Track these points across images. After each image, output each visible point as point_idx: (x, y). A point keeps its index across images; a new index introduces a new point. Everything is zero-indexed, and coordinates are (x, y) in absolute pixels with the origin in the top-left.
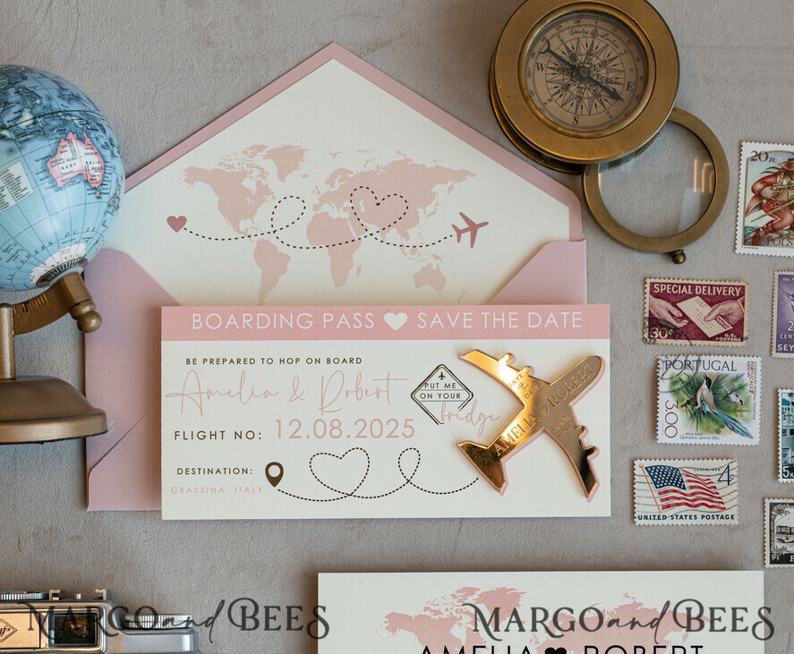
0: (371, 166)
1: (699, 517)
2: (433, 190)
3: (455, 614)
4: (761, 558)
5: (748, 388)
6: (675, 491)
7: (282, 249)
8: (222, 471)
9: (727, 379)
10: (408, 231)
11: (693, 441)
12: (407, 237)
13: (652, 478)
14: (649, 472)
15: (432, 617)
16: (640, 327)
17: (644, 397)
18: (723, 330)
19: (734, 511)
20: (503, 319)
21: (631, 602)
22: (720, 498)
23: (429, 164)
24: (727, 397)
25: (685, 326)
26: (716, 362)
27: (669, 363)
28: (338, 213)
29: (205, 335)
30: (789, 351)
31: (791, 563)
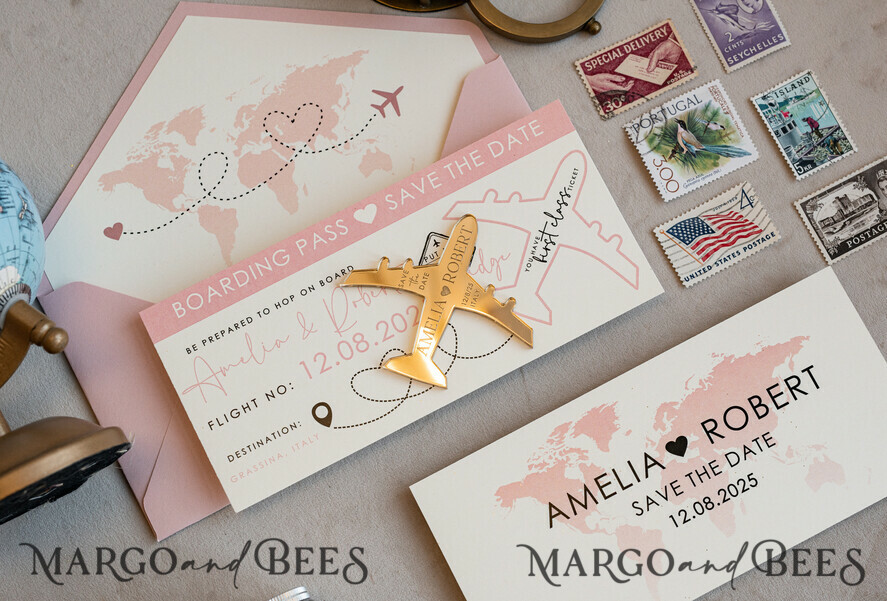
0: (270, 91)
1: (741, 250)
2: (337, 83)
3: (560, 458)
4: (820, 259)
5: (721, 112)
6: (706, 239)
7: (224, 205)
8: (271, 437)
9: (698, 113)
10: (333, 130)
11: (698, 185)
12: (333, 137)
13: (678, 237)
14: (672, 234)
15: (541, 471)
16: (592, 108)
17: (630, 168)
18: (670, 72)
19: (772, 228)
20: (467, 163)
21: (722, 359)
22: (751, 223)
23: (322, 62)
24: (706, 129)
25: (633, 87)
26: (678, 103)
27: (636, 126)
28: (261, 147)
29: (193, 318)
30: (740, 60)
31: (851, 249)
